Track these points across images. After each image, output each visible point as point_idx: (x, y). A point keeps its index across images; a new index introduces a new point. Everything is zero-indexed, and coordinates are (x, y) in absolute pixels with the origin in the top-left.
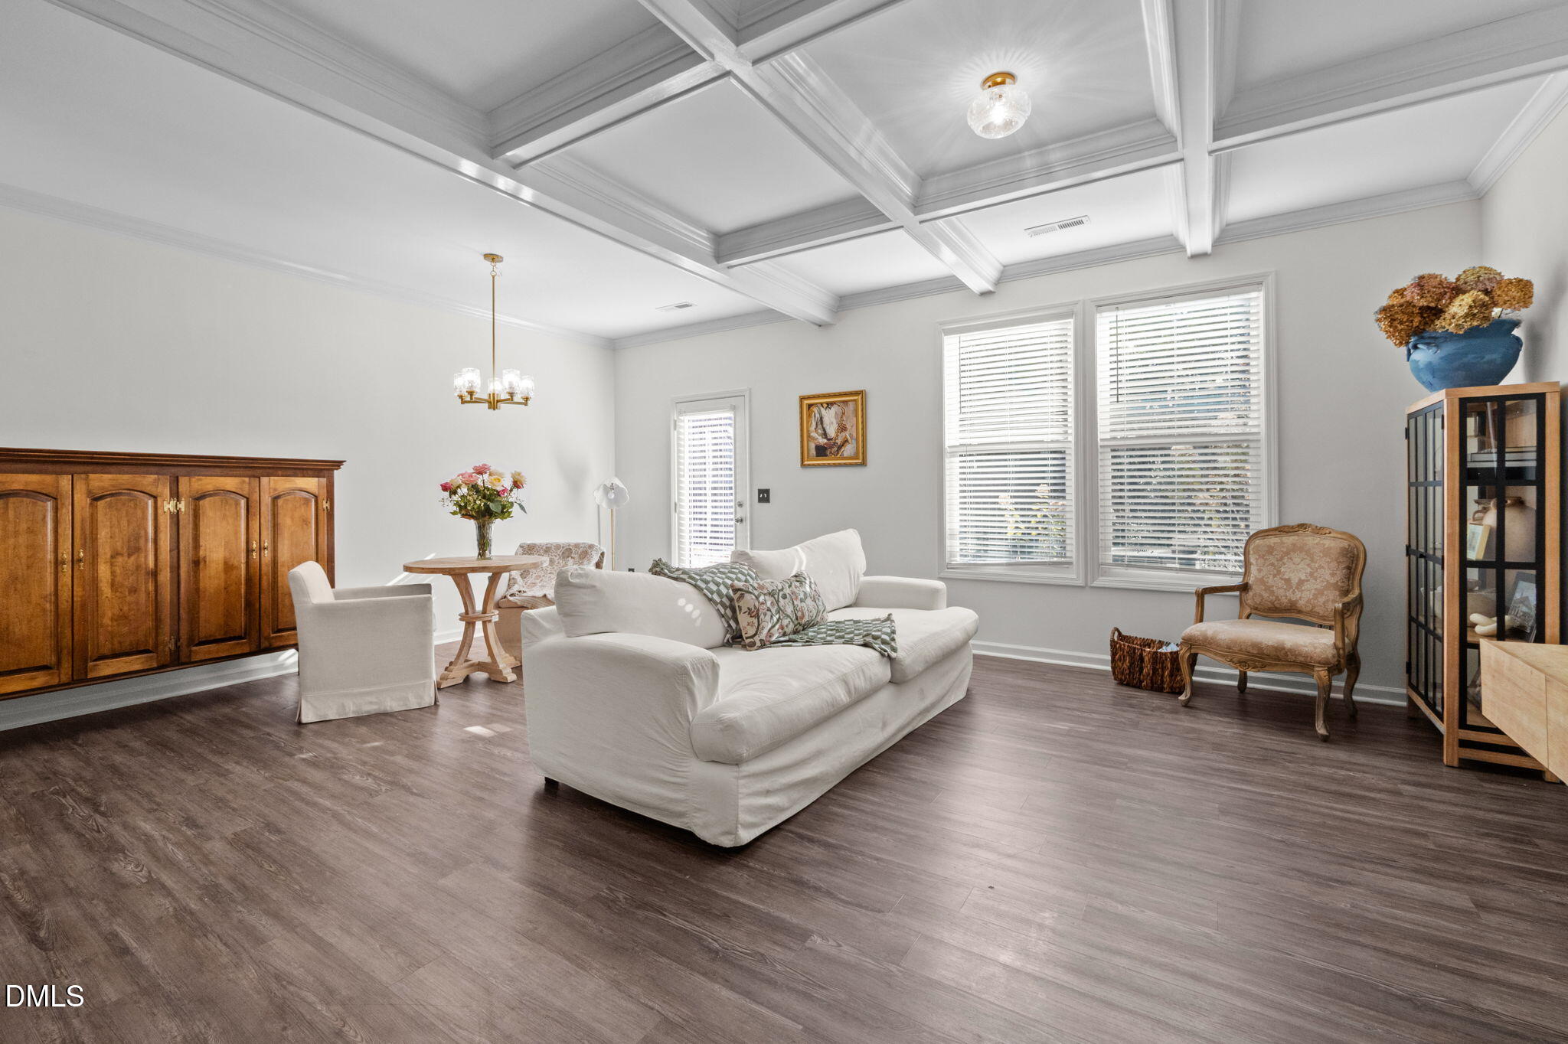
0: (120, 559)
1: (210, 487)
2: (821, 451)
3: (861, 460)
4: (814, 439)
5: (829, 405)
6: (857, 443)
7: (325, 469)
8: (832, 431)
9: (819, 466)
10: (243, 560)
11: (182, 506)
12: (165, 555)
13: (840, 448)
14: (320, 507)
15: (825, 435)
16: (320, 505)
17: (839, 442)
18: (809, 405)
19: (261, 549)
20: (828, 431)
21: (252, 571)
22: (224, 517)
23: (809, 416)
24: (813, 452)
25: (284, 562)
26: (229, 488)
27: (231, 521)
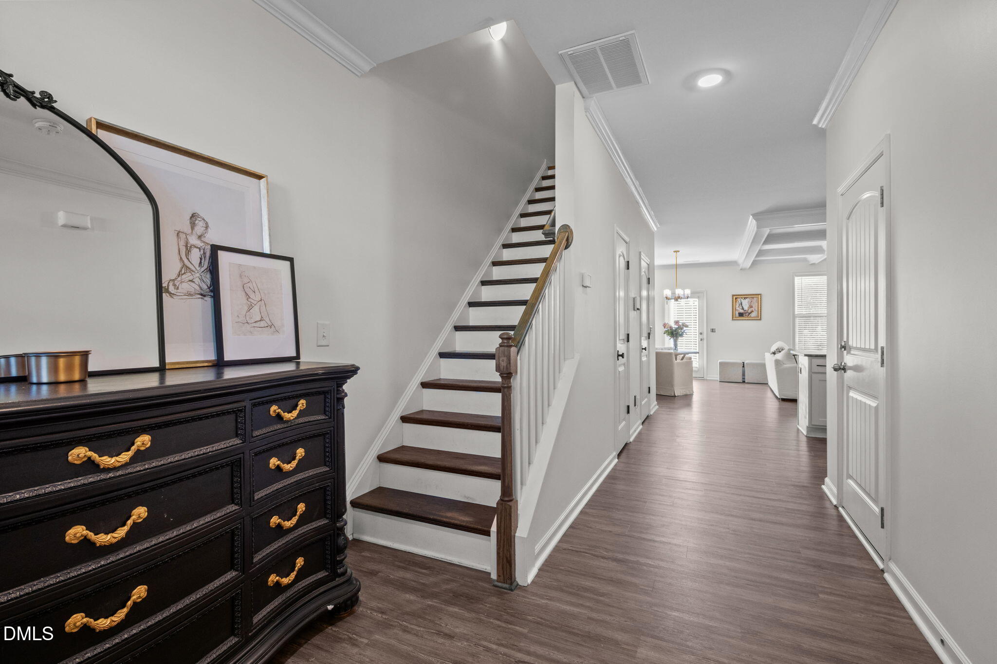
2: (741, 315)
3: (759, 318)
4: (738, 310)
5: (745, 298)
6: (758, 312)
8: (746, 308)
9: (740, 320)
13: (750, 313)
15: (743, 309)
17: (749, 311)
18: (735, 297)
20: (744, 307)
23: (736, 302)
24: (737, 315)
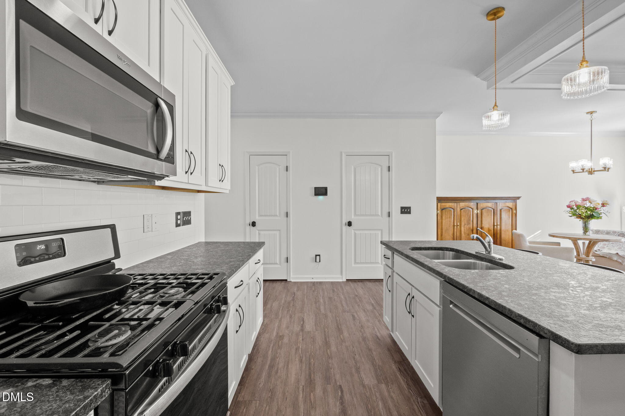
0: (465, 226)
1: (485, 206)
7: (515, 199)
10: (493, 228)
11: (478, 211)
12: (475, 225)
14: (513, 213)
16: (513, 211)
19: (497, 225)
21: (495, 232)
22: (488, 215)
25: (503, 230)
26: (489, 206)
27: (490, 216)
